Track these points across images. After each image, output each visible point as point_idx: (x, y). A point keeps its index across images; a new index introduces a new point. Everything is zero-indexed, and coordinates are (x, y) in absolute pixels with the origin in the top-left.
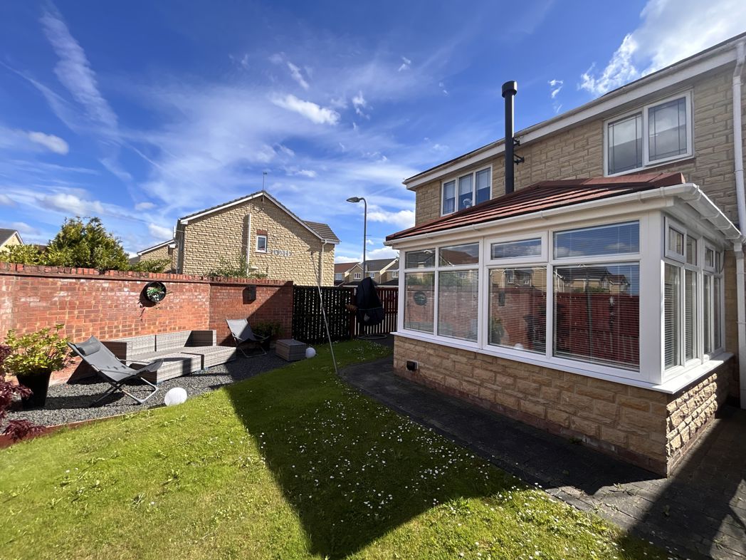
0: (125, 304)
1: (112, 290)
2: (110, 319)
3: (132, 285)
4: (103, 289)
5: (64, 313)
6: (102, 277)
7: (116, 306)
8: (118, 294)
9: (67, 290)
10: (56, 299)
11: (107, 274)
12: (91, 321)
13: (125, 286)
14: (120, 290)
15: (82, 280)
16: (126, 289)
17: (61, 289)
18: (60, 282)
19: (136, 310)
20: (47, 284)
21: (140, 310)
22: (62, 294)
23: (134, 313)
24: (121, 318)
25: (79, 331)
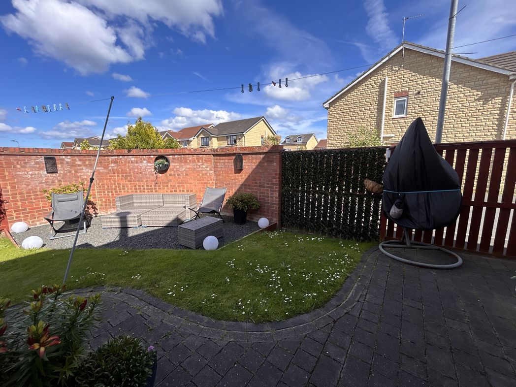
0: (146, 171)
1: (137, 162)
2: (139, 181)
3: (149, 159)
4: (132, 162)
5: (115, 176)
6: (129, 154)
7: (141, 173)
8: (141, 165)
9: (115, 163)
10: (110, 168)
11: (132, 152)
12: (129, 181)
13: (144, 159)
14: (141, 162)
15: (120, 157)
16: (145, 162)
17: (112, 163)
18: (111, 158)
19: (153, 175)
20: (105, 160)
21: (155, 175)
22: (113, 165)
23: (152, 177)
24: (144, 180)
25: (123, 186)
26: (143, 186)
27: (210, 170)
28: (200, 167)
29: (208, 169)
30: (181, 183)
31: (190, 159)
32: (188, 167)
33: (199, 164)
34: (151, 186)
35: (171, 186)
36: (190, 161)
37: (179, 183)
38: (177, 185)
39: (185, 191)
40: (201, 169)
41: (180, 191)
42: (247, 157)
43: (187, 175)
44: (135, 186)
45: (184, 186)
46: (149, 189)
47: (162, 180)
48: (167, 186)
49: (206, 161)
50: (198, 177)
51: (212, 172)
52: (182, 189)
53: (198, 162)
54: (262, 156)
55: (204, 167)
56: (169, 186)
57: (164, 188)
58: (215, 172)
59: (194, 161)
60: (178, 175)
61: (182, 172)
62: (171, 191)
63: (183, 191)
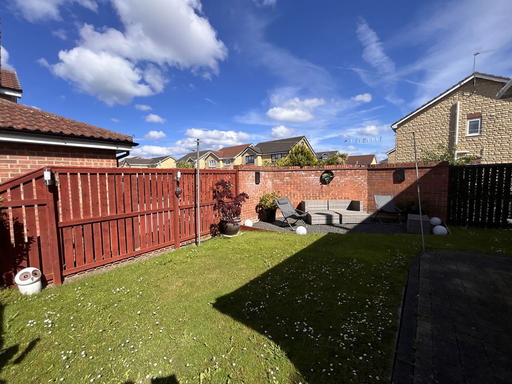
0: (313, 183)
1: (306, 176)
2: (306, 190)
3: (316, 173)
4: (302, 176)
5: (288, 187)
6: (301, 170)
7: (308, 184)
8: (309, 178)
9: (289, 176)
10: (285, 180)
11: (303, 168)
12: (298, 191)
13: (312, 174)
14: (310, 176)
15: (294, 172)
16: (313, 175)
17: (287, 176)
18: (286, 173)
19: (318, 186)
20: (281, 174)
21: (320, 186)
22: (287, 178)
23: (317, 188)
24: (311, 190)
25: (294, 195)
26: (309, 194)
27: (365, 181)
28: (356, 179)
29: (363, 181)
30: (341, 192)
31: (349, 173)
32: (347, 179)
33: (356, 177)
34: (316, 194)
35: (332, 194)
36: (349, 174)
37: (338, 192)
38: (337, 194)
39: (343, 198)
40: (357, 181)
41: (339, 198)
42: (410, 171)
43: (345, 185)
44: (303, 194)
45: (342, 194)
46: (314, 197)
47: (325, 190)
48: (329, 194)
49: (362, 175)
50: (355, 187)
51: (366, 183)
52: (340, 197)
53: (355, 175)
54: (428, 170)
55: (360, 179)
56: (330, 194)
57: (326, 196)
58: (368, 183)
59: (351, 175)
60: (338, 185)
61: (342, 184)
62: (332, 199)
63: (342, 198)
